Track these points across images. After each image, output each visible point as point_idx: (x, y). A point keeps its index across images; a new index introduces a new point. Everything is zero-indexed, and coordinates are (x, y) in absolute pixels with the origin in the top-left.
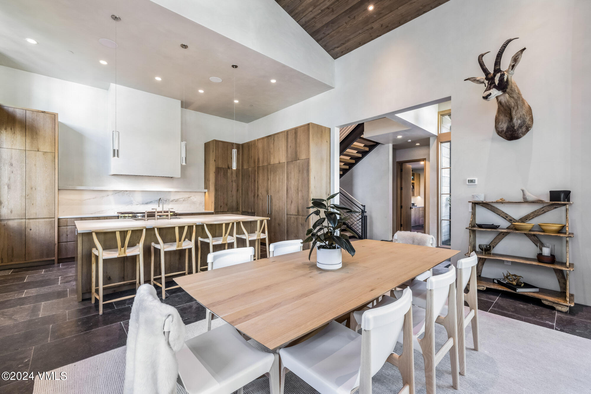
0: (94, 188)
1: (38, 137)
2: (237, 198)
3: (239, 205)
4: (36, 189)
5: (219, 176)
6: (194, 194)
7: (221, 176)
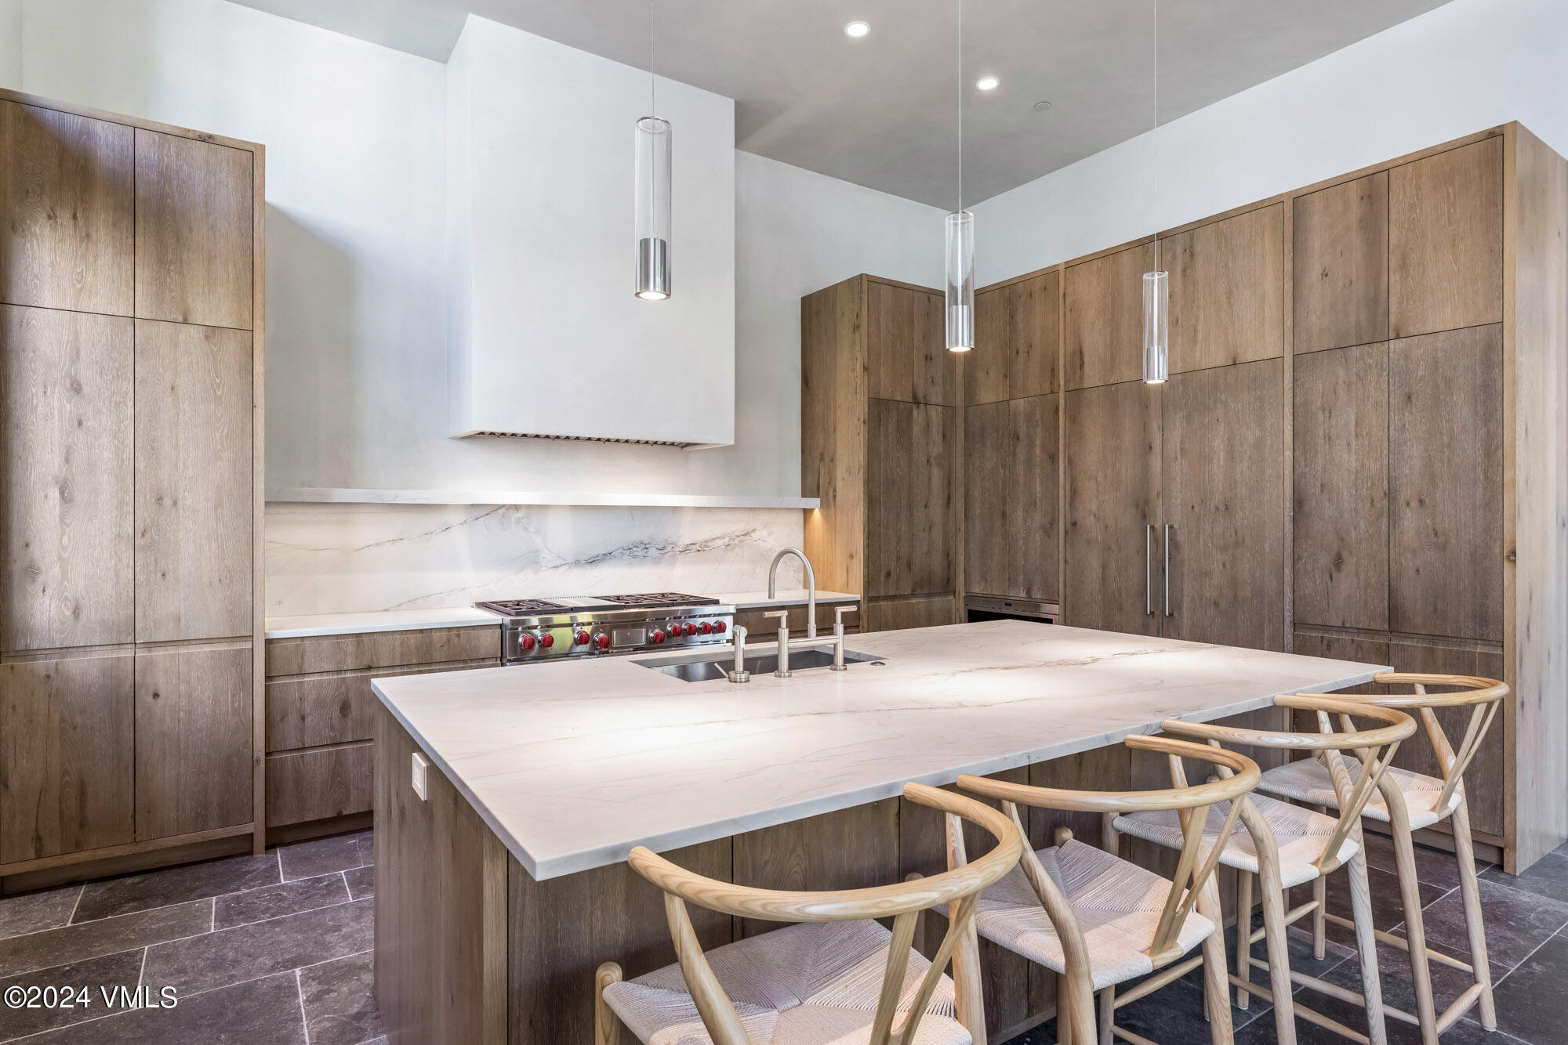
0: (396, 497)
1: (185, 257)
2: (946, 534)
3: (952, 567)
4: (175, 503)
5: (882, 439)
6: (765, 517)
7: (887, 437)
